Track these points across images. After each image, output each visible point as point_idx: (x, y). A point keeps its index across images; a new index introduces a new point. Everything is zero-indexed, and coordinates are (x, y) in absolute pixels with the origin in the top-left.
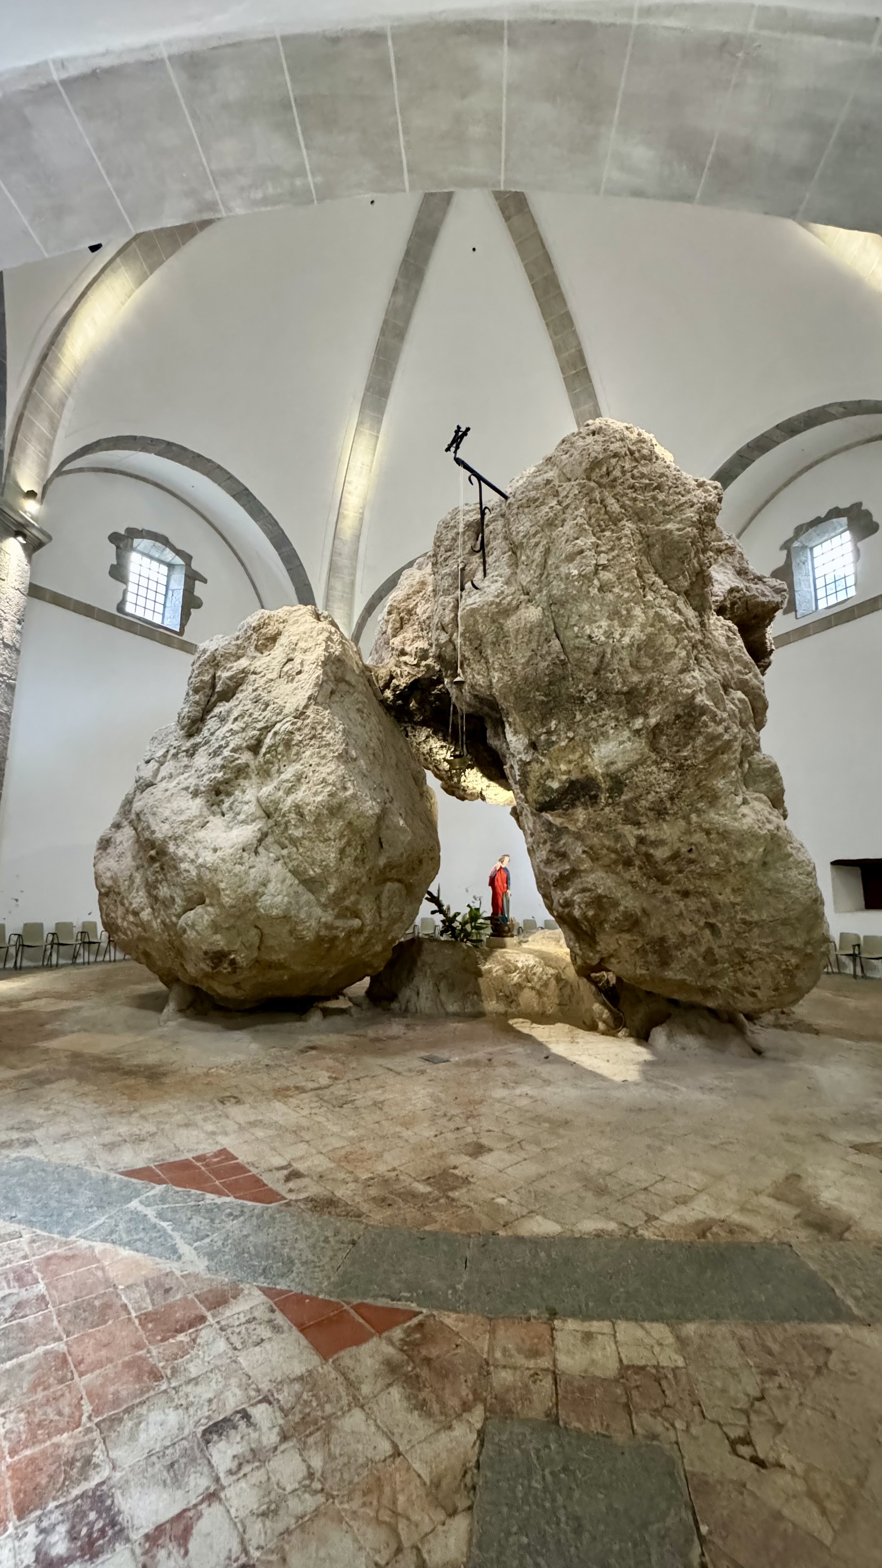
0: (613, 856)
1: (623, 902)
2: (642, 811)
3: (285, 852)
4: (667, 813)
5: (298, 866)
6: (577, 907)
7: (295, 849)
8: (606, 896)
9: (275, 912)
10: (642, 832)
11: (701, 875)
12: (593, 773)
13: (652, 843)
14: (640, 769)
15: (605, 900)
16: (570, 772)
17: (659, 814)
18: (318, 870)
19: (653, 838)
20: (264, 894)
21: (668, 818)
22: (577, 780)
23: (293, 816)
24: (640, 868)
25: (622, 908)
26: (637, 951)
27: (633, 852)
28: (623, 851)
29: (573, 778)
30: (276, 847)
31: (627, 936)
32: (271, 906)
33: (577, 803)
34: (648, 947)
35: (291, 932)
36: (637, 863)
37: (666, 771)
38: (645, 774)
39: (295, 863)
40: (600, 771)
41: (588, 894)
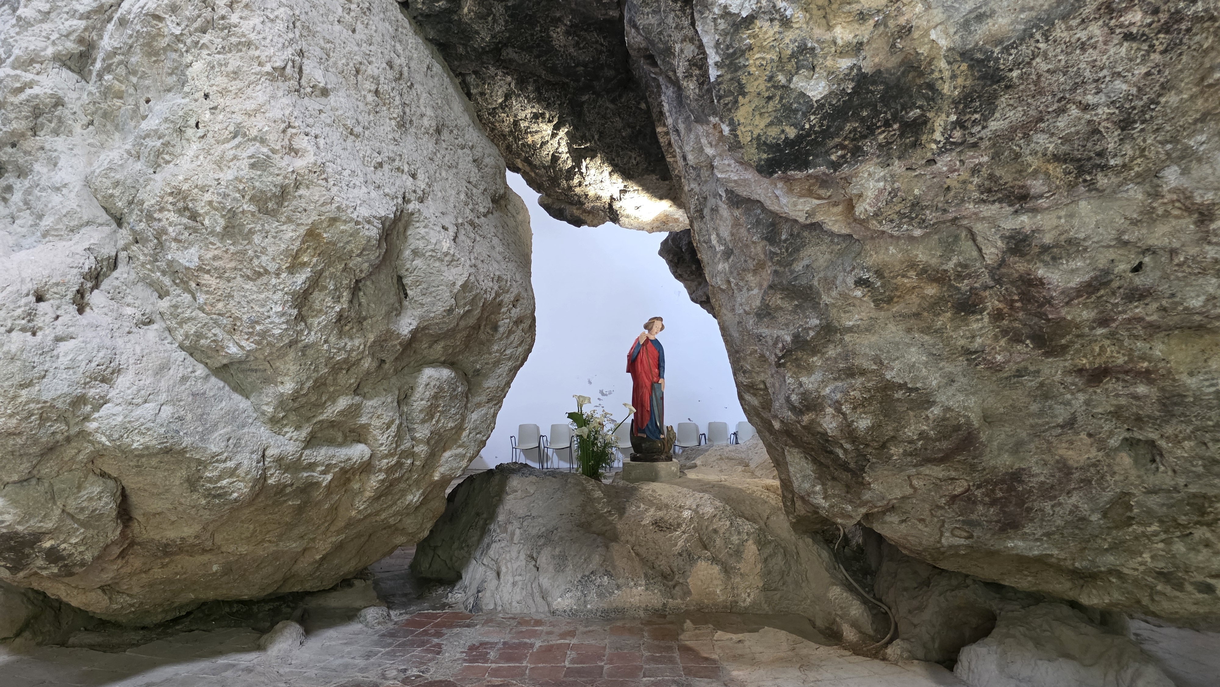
0: (931, 290)
1: (941, 398)
2: (1035, 163)
3: (164, 304)
4: (1104, 168)
5: (199, 335)
6: (829, 410)
7: (187, 297)
8: (902, 386)
9: (137, 442)
10: (1025, 221)
11: (1153, 329)
12: (923, 50)
13: (1045, 249)
14: (1060, 32)
15: (899, 395)
16: (859, 47)
17: (1081, 171)
18: (249, 345)
19: (1048, 239)
20: (105, 400)
21: (1102, 181)
22: (877, 76)
23: (173, 217)
24: (998, 316)
25: (936, 411)
26: (954, 498)
27: (986, 278)
28: (960, 277)
29: (868, 67)
30: (141, 291)
31: (937, 471)
32: (126, 429)
33: (868, 146)
34: (978, 493)
35: (192, 483)
36: (992, 303)
37: (1128, 37)
38: (1069, 47)
39: (191, 328)
40: (944, 43)
41: (858, 381)
